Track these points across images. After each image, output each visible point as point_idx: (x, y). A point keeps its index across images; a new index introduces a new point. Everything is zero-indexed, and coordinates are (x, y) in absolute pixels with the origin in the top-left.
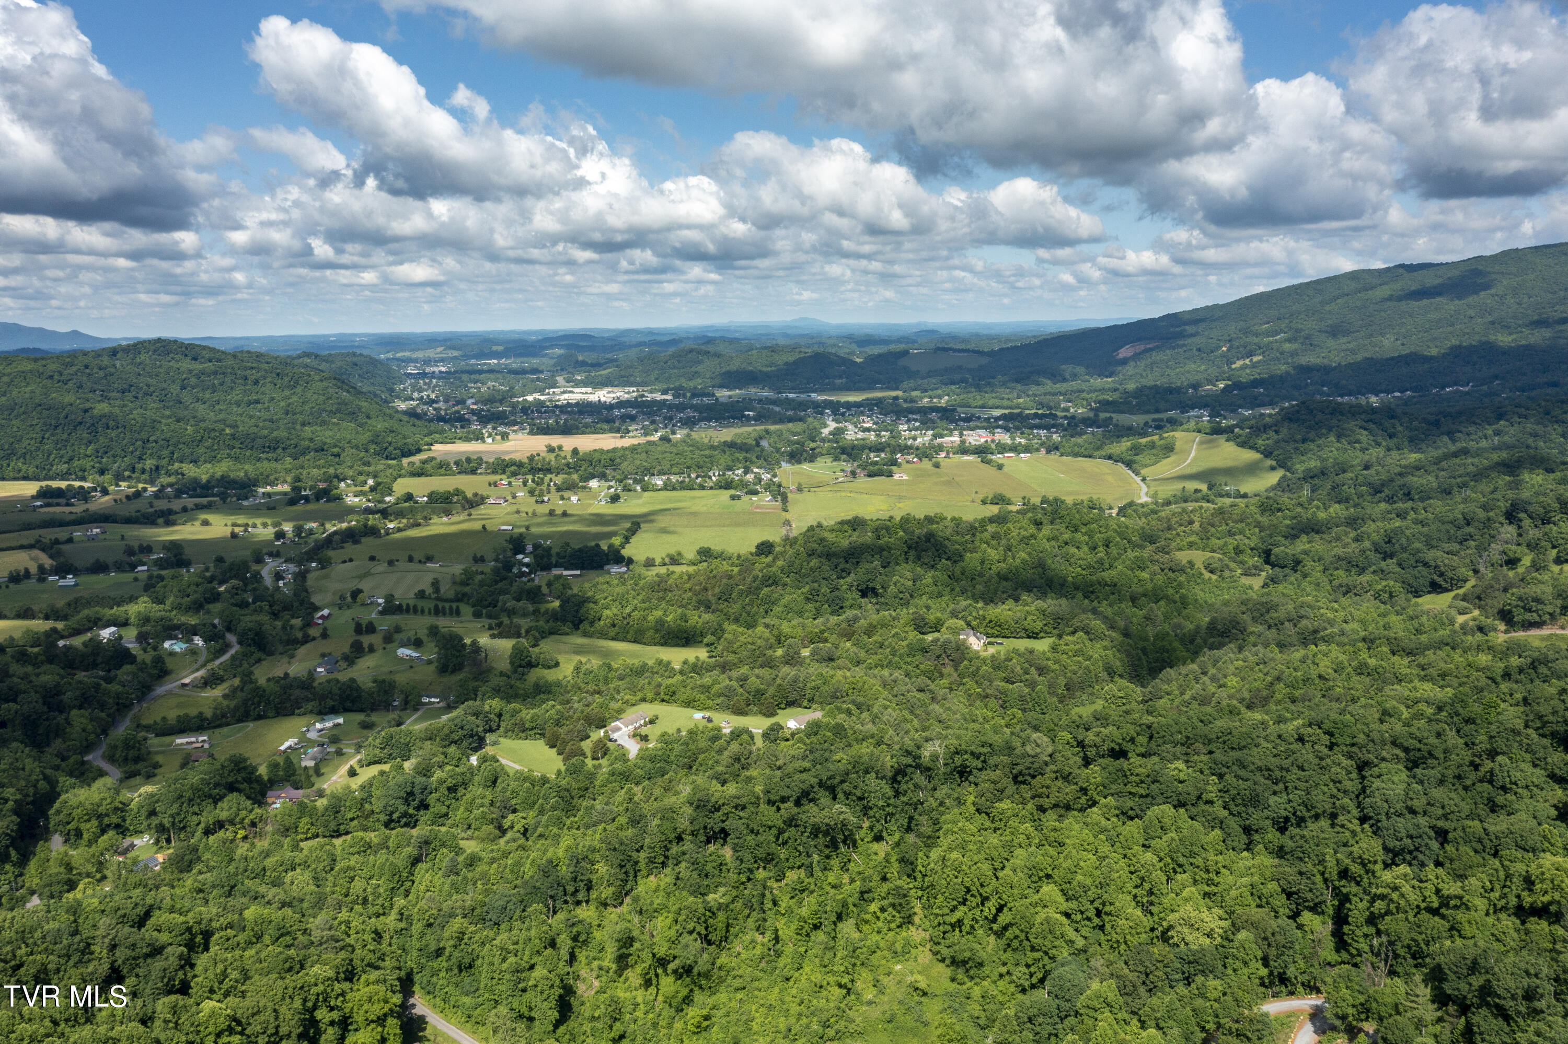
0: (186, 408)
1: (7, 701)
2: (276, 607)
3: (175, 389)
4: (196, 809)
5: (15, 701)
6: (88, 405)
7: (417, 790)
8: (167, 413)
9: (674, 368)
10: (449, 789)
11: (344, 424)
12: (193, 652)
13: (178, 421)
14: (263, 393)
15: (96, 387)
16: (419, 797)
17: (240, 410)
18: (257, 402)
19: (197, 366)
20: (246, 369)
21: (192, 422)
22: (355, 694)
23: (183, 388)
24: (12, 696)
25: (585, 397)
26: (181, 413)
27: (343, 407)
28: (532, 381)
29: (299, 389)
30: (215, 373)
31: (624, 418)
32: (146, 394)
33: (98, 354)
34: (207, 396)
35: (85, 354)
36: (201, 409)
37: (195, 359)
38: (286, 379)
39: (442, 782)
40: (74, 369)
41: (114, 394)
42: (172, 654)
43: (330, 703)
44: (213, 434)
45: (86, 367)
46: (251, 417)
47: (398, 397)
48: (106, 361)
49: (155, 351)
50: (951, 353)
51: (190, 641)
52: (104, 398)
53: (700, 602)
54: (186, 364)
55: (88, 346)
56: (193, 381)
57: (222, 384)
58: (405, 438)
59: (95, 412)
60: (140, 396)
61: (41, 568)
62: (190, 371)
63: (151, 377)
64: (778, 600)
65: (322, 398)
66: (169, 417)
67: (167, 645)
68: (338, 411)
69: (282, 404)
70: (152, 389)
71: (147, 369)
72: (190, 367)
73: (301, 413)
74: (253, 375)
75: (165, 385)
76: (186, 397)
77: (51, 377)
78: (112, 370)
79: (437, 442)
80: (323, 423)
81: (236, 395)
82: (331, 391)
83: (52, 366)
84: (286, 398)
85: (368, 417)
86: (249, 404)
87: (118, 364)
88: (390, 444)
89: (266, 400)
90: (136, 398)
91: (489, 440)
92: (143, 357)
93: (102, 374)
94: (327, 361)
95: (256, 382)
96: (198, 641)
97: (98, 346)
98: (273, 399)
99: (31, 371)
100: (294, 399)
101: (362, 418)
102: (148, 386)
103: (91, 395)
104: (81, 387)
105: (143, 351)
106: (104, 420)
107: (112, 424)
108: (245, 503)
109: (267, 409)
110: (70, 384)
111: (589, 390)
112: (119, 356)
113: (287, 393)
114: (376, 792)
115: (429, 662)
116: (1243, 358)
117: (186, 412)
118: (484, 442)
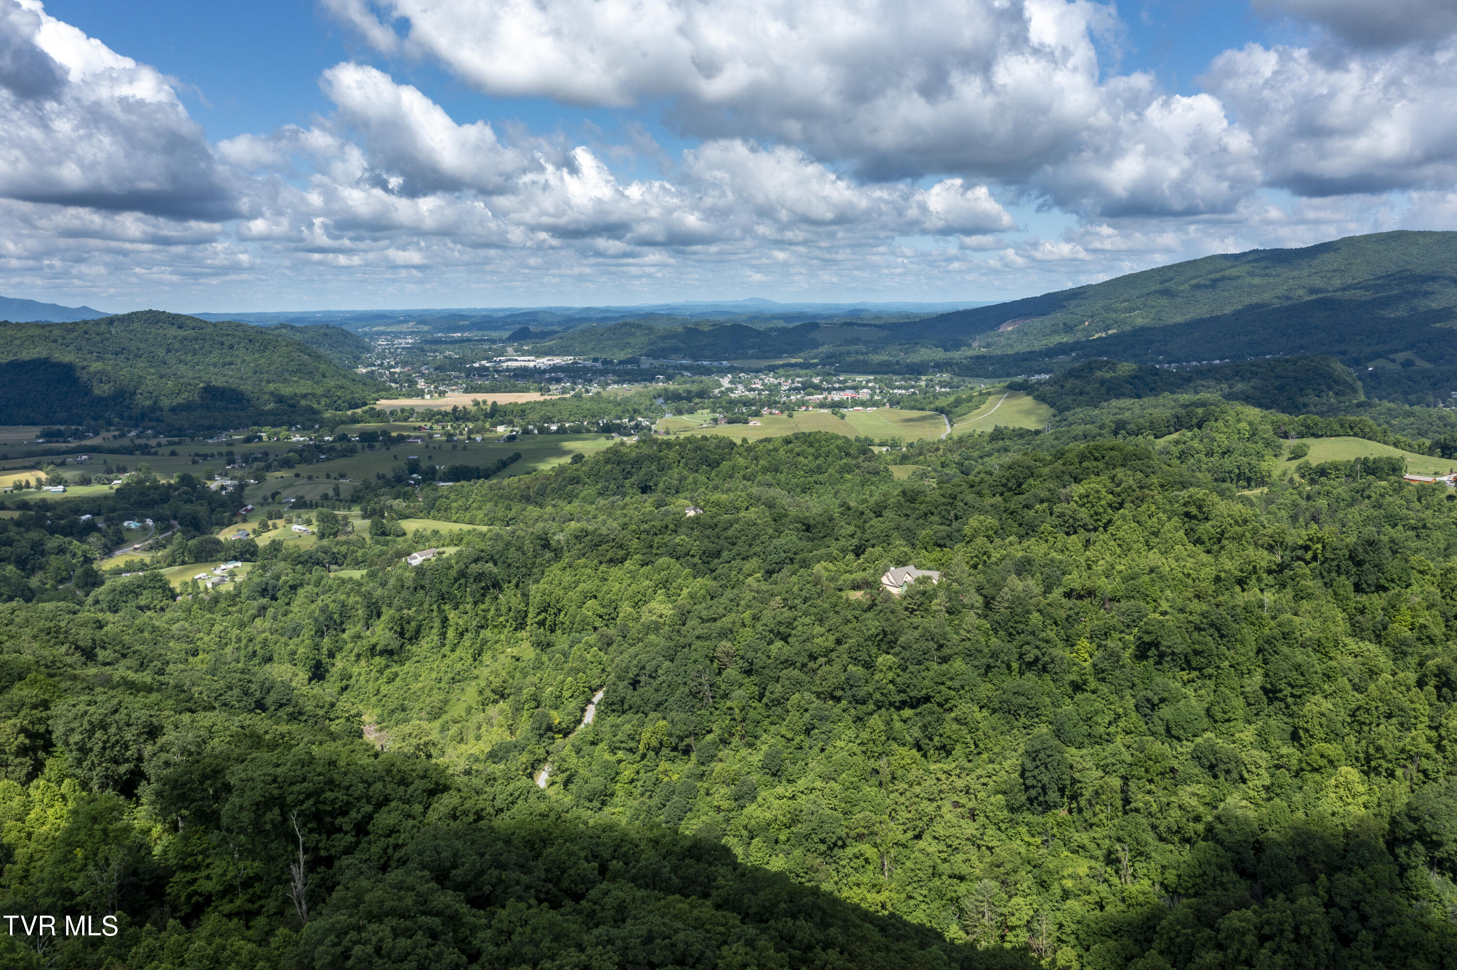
0: (170, 368)
1: (5, 545)
2: (213, 505)
3: (161, 352)
4: (124, 598)
5: (11, 545)
6: (85, 364)
7: (270, 588)
8: (152, 370)
9: (610, 339)
10: (291, 587)
11: (303, 382)
12: (145, 529)
13: (161, 377)
14: (237, 356)
15: (93, 349)
16: (271, 592)
17: (216, 370)
18: (231, 363)
19: (181, 333)
20: (223, 335)
21: (172, 378)
22: (252, 549)
23: (168, 351)
24: (9, 543)
25: (526, 364)
26: (164, 370)
27: (303, 368)
28: (485, 351)
29: (268, 353)
30: (196, 339)
31: (550, 380)
32: (136, 356)
33: (98, 323)
34: (189, 358)
35: (86, 322)
36: (182, 368)
37: (180, 327)
38: (257, 344)
39: (286, 582)
40: (75, 334)
41: (109, 356)
42: (129, 529)
43: (233, 553)
44: (189, 388)
45: (86, 333)
46: (225, 375)
47: (362, 363)
48: (103, 328)
49: (146, 320)
50: (855, 327)
51: (142, 521)
52: (99, 358)
53: (522, 496)
54: (173, 331)
55: (88, 317)
56: (177, 346)
57: (202, 348)
58: (352, 393)
59: (91, 369)
60: (131, 357)
61: (39, 480)
62: (175, 337)
63: (141, 342)
64: (578, 494)
65: (286, 360)
66: (153, 374)
67: (126, 524)
68: (299, 370)
69: (252, 365)
70: (141, 352)
71: (138, 335)
72: (175, 334)
73: (268, 372)
74: (228, 341)
75: (153, 349)
76: (171, 359)
77: (55, 341)
78: (108, 335)
79: (383, 398)
80: (285, 381)
81: (213, 358)
82: (294, 354)
83: (56, 332)
84: (256, 360)
85: (324, 376)
86: (224, 365)
87: (113, 331)
88: (339, 398)
89: (239, 362)
90: (128, 359)
91: (428, 397)
92: (135, 325)
93: (98, 338)
94: (301, 332)
95: (231, 347)
96: (149, 522)
97: (97, 317)
98: (244, 361)
99: (39, 336)
100: (262, 361)
101: (317, 377)
102: (138, 349)
103: (89, 356)
104: (80, 349)
105: (136, 320)
106: (98, 376)
107: (104, 379)
108: (210, 441)
109: (239, 370)
110: (72, 347)
111: (533, 358)
112: (115, 324)
113: (257, 356)
114: (244, 591)
115: (313, 533)
116: (1100, 331)
117: (168, 371)
118: (423, 398)
